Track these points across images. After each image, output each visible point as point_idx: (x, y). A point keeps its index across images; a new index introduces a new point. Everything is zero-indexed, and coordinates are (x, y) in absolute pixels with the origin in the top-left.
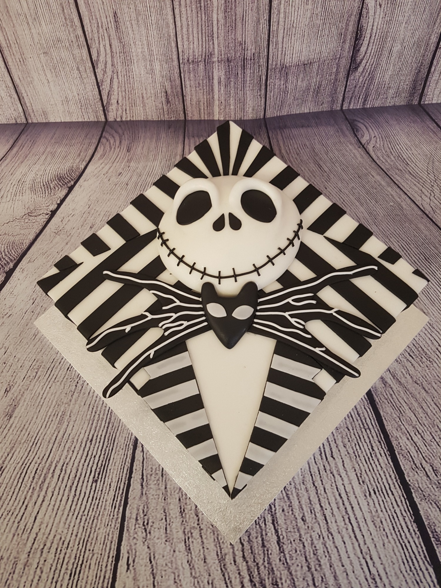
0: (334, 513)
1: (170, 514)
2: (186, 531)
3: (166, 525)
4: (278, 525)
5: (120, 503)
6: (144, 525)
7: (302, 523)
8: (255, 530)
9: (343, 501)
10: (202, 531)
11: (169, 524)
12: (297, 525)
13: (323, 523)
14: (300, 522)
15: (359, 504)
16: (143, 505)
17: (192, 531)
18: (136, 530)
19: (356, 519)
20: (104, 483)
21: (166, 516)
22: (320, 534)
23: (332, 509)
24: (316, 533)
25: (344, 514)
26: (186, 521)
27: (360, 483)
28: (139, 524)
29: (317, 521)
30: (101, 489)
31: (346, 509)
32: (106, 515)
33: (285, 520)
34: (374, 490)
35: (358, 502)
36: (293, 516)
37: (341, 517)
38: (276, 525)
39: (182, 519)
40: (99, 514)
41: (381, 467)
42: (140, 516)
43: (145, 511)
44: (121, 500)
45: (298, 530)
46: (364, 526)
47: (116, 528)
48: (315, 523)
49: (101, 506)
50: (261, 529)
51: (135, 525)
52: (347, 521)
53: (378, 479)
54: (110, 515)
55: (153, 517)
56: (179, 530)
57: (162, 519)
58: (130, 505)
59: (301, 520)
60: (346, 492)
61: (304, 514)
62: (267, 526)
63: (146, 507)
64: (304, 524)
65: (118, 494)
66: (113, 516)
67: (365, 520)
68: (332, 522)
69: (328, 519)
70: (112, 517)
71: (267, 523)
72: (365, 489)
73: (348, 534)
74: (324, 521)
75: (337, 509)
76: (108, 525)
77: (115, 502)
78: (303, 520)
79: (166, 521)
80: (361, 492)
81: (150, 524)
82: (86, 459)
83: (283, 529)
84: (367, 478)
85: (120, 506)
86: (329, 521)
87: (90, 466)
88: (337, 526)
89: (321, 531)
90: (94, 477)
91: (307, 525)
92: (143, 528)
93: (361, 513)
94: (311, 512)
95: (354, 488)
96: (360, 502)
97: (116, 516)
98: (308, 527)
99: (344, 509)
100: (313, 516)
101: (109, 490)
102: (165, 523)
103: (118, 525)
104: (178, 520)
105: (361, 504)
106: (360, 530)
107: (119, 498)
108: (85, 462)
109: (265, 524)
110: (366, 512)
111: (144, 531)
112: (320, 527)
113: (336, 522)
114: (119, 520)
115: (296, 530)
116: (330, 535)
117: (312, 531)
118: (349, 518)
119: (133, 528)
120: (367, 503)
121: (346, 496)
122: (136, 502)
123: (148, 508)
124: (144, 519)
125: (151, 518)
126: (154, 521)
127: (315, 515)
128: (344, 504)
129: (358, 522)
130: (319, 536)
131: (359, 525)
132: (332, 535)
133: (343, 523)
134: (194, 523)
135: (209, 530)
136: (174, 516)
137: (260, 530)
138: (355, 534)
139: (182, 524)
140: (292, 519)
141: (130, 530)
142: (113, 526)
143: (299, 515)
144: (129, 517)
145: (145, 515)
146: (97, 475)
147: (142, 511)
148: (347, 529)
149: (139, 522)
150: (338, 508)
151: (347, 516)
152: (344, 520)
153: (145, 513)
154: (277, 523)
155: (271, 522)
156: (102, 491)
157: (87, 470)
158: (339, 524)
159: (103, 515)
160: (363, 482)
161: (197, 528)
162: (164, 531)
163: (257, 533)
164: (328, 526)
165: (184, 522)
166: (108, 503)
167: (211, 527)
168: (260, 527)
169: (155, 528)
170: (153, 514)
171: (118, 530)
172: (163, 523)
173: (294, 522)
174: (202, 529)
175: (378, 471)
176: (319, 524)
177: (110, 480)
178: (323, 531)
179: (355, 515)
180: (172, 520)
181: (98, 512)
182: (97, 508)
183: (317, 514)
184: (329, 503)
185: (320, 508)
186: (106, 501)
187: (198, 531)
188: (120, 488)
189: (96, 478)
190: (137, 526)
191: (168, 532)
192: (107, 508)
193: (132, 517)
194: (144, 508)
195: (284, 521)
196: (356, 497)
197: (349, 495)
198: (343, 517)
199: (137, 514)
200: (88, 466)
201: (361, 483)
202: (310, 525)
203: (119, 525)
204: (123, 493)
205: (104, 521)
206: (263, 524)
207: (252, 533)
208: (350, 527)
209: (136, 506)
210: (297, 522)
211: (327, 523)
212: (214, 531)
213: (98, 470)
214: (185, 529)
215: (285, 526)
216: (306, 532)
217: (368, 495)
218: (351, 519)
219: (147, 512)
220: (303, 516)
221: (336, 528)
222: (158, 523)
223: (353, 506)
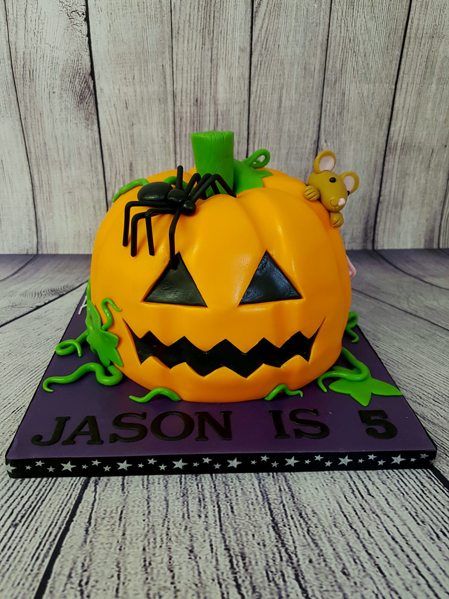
0: (392, 562)
1: (126, 569)
2: (151, 593)
3: (118, 584)
4: (306, 582)
5: (48, 552)
6: (80, 585)
7: (344, 577)
8: (268, 590)
9: (401, 547)
10: (179, 593)
11: (124, 583)
12: (336, 581)
13: (377, 577)
14: (341, 577)
15: (426, 550)
16: (84, 556)
17: (162, 593)
18: (66, 592)
19: (429, 569)
20: (27, 528)
21: (119, 571)
22: (376, 592)
23: (386, 557)
24: (369, 590)
25: (408, 563)
26: (152, 578)
27: (418, 524)
28: (72, 583)
29: (368, 575)
30: (20, 535)
31: (408, 556)
32: (19, 569)
33: (316, 574)
34: (441, 531)
35: (423, 547)
36: (327, 569)
37: (403, 567)
38: (302, 582)
39: (145, 576)
40: (8, 569)
41: (443, 505)
42: (76, 571)
43: (86, 565)
44: (50, 549)
45: (340, 588)
46: (444, 580)
47: (31, 589)
48: (364, 577)
49: (15, 558)
50: (278, 588)
51: (66, 584)
52: (415, 572)
53: (442, 518)
54: (26, 570)
55: (97, 573)
56: (140, 591)
57: (112, 576)
58: (63, 556)
59: (341, 574)
60: (402, 535)
61: (344, 564)
62: (288, 584)
63: (88, 559)
64: (348, 579)
65: (47, 541)
66: (32, 571)
67: (444, 571)
68: (391, 575)
69: (384, 571)
70: (29, 571)
71: (287, 579)
72: (429, 531)
73: (423, 591)
74: (379, 574)
75: (395, 557)
76: (19, 584)
77: (39, 551)
78: (344, 573)
79: (119, 578)
80: (424, 534)
81: (91, 583)
82: (8, 500)
83: (314, 588)
84: (426, 516)
85: (45, 556)
86: (386, 573)
87: (12, 507)
88: (402, 579)
89: (377, 588)
90: (14, 521)
91: (352, 581)
92: (79, 588)
93: (434, 562)
94: (356, 563)
95: (412, 530)
96: (426, 547)
97: (35, 571)
98: (355, 583)
99: (405, 557)
100: (360, 567)
101: (34, 536)
102: (117, 582)
103: (37, 585)
104: (139, 576)
105: (428, 550)
106: (441, 586)
107: (47, 546)
108: (6, 502)
109: (284, 581)
110: (440, 560)
111: (78, 594)
112: (374, 583)
113: (398, 574)
114: (40, 577)
115: (336, 588)
116: (393, 593)
117: (363, 589)
118: (417, 568)
119: (62, 588)
120: (437, 549)
121: (403, 540)
122: (74, 551)
123: (91, 560)
124: (82, 576)
125: (93, 574)
126: (99, 579)
127: (362, 566)
128: (403, 551)
129: (432, 574)
130: (377, 595)
131: (436, 578)
132: (397, 593)
133: (409, 576)
134: (165, 582)
135: (191, 592)
136: (133, 572)
137: (276, 590)
138: (433, 591)
139: (145, 583)
140: (327, 573)
141: (54, 592)
142: (27, 585)
143: (337, 567)
144: (58, 572)
145: (85, 571)
146: (19, 518)
147: (81, 565)
148: (419, 584)
149: (72, 580)
150: (396, 556)
151: (414, 566)
152: (410, 571)
153: (85, 568)
154: (303, 578)
155: (294, 577)
156: (21, 537)
157: (6, 511)
158: (403, 577)
159: (15, 569)
160: (423, 522)
161: (169, 589)
162: (114, 593)
163: (272, 594)
164: (386, 580)
165: (149, 581)
166: (27, 553)
167: (194, 587)
168: (276, 585)
169: (98, 590)
170: (98, 570)
171: (35, 592)
172: (113, 582)
173: (330, 577)
174: (178, 591)
175: (439, 509)
176: (371, 578)
177: (38, 524)
178: (381, 588)
179: (425, 565)
180: (129, 578)
181: (7, 566)
182: (8, 560)
183: (365, 565)
184: (380, 550)
185: (367, 557)
186: (24, 551)
187: (171, 592)
188: (51, 533)
189: (17, 521)
190: (69, 586)
191: (120, 595)
192: (24, 560)
193: (63, 572)
194: (85, 560)
195: (315, 576)
196: (419, 541)
197: (407, 538)
198: (407, 568)
199: (72, 569)
200: (9, 507)
201: (421, 523)
202: (358, 580)
203: (38, 584)
204: (54, 540)
205: (13, 579)
206: (281, 580)
207: (263, 594)
208: (422, 581)
209: (72, 557)
210: (335, 577)
211: (384, 576)
212: (198, 593)
213: (23, 512)
214: (149, 590)
215: (316, 583)
216: (353, 590)
217: (434, 537)
218: (420, 570)
219: (88, 567)
220: (343, 569)
221: (400, 583)
222: (104, 582)
223: (418, 552)
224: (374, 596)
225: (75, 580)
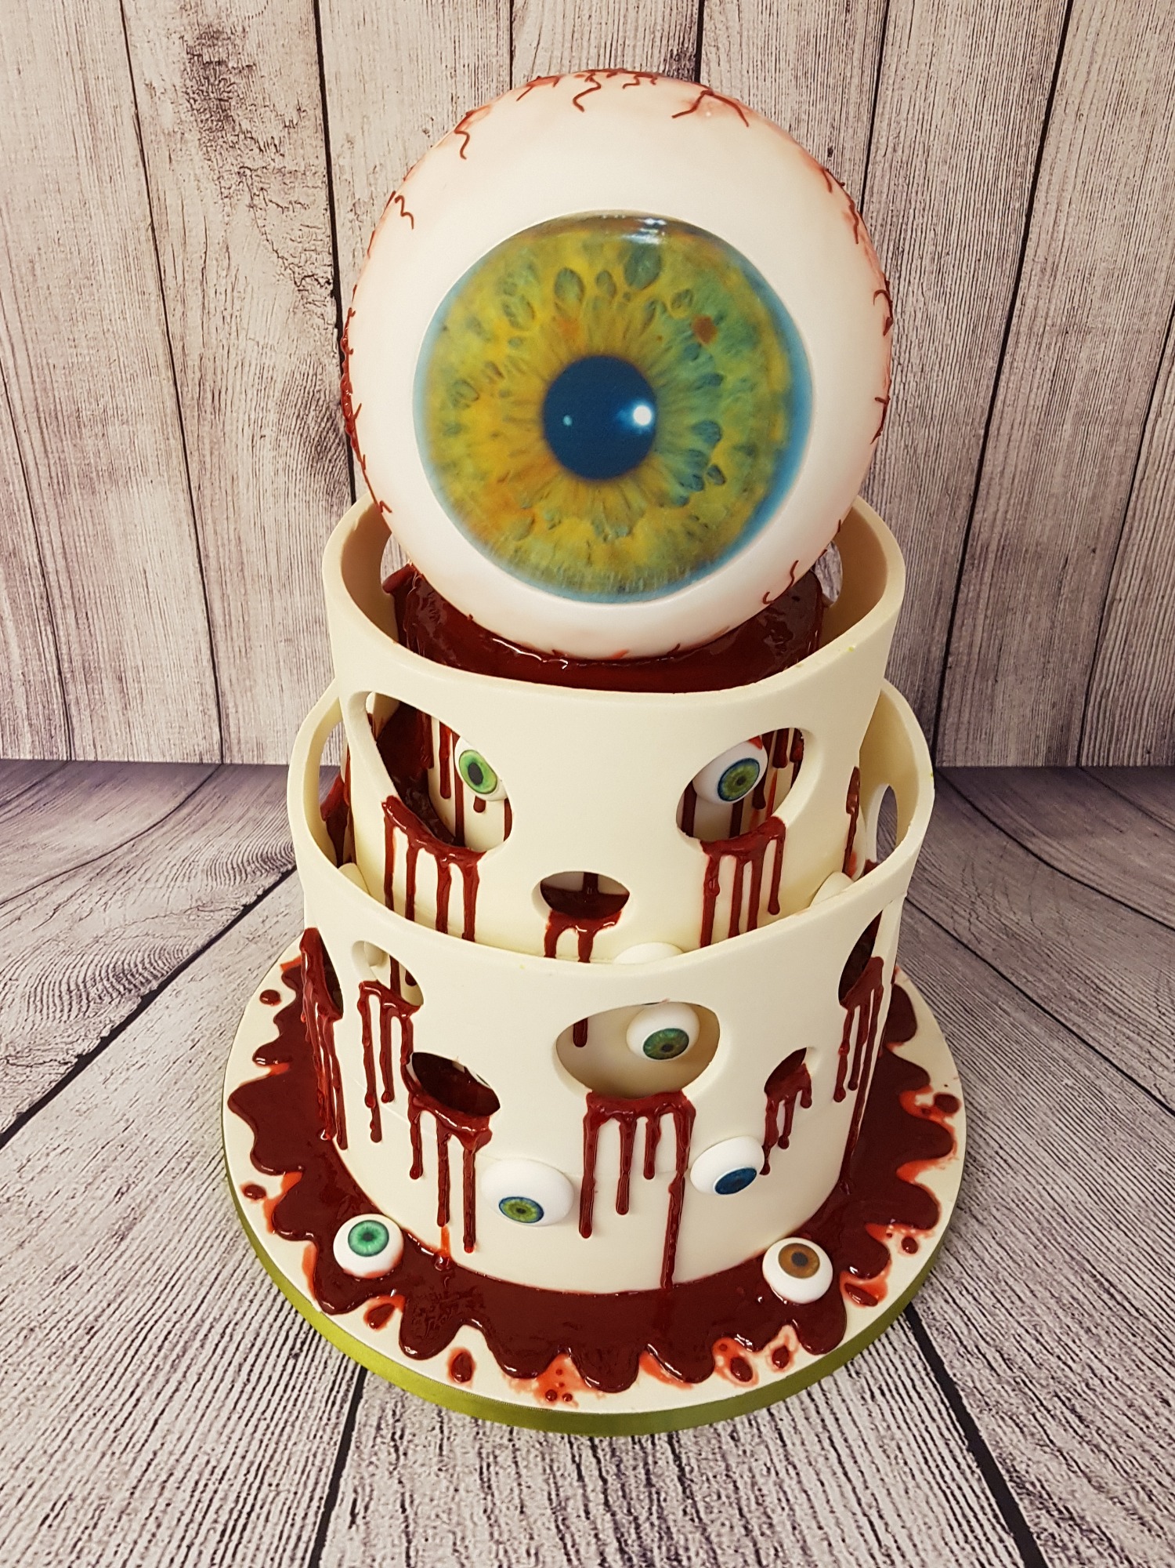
0: (799, 1427)
1: (450, 1420)
2: (484, 1451)
3: (442, 1440)
4: (680, 1446)
5: (346, 1395)
6: (393, 1439)
7: (732, 1443)
8: (631, 1454)
9: (817, 1406)
10: (518, 1453)
11: (449, 1438)
12: (720, 1448)
13: (775, 1445)
14: (728, 1443)
15: (850, 1414)
16: (393, 1401)
17: (497, 1452)
18: (376, 1448)
19: (846, 1440)
20: (312, 1360)
21: (442, 1422)
22: (769, 1464)
23: (793, 1420)
24: (761, 1462)
25: (821, 1430)
26: (484, 1434)
27: (850, 1375)
28: (382, 1436)
29: (763, 1441)
30: (305, 1370)
31: (823, 1420)
32: (312, 1417)
33: (695, 1437)
34: (880, 1388)
35: (848, 1409)
36: (712, 1430)
37: (813, 1435)
38: (676, 1445)
39: (475, 1429)
40: (297, 1417)
41: (895, 1349)
42: (387, 1421)
43: (398, 1413)
44: (347, 1390)
45: (723, 1457)
46: (862, 1455)
47: (332, 1443)
48: (758, 1444)
49: (304, 1402)
50: (645, 1453)
51: (375, 1438)
52: (826, 1443)
53: (887, 1370)
54: (321, 1418)
55: (413, 1424)
56: (469, 1449)
57: (434, 1429)
58: (366, 1402)
59: (729, 1438)
60: (822, 1390)
61: (734, 1426)
62: (658, 1448)
63: (400, 1405)
64: (736, 1446)
65: (342, 1379)
66: (329, 1419)
67: (865, 1444)
68: (794, 1444)
69: (785, 1438)
70: (325, 1421)
71: (656, 1441)
72: (862, 1387)
73: (830, 1467)
74: (778, 1441)
75: (805, 1422)
76: (315, 1436)
77: (334, 1393)
78: (733, 1438)
79: (442, 1432)
80: (854, 1391)
81: (407, 1437)
82: (277, 1316)
83: (690, 1454)
84: (864, 1365)
85: (344, 1401)
86: (788, 1442)
87: (285, 1328)
88: (807, 1451)
89: (771, 1460)
90: (292, 1349)
91: (741, 1448)
92: (392, 1444)
93: (856, 1430)
94: (751, 1424)
95: (839, 1383)
96: (852, 1410)
97: (333, 1420)
98: (745, 1452)
99: (819, 1421)
100: (755, 1430)
101: (323, 1373)
102: (440, 1436)
103: (338, 1438)
104: (467, 1430)
105: (854, 1414)
106: (856, 1462)
107: (344, 1387)
108: (275, 1320)
109: (653, 1444)
110: (865, 1428)
111: (392, 1450)
112: (770, 1453)
113: (803, 1444)
114: (341, 1428)
115: (718, 1457)
116: (790, 1468)
117: (752, 1460)
118: (830, 1438)
119: (371, 1443)
120: (867, 1412)
121: (823, 1398)
122: (380, 1395)
123: (403, 1406)
124: (394, 1427)
125: (409, 1425)
126: (417, 1432)
127: (758, 1429)
128: (818, 1413)
129: (849, 1447)
130: (769, 1469)
131: (852, 1452)
132: (795, 1467)
133: (818, 1447)
134: (501, 1438)
135: (534, 1452)
136: (459, 1424)
137: (641, 1454)
138: (843, 1468)
139: (475, 1438)
140: (710, 1436)
141: (362, 1447)
142: (326, 1438)
143: (724, 1429)
144: (363, 1422)
145: (398, 1420)
146: (298, 1345)
147: (391, 1413)
148: (827, 1459)
149: (383, 1432)
150: (807, 1419)
151: (827, 1435)
152: (820, 1441)
153: (397, 1417)
154: (678, 1442)
155: (666, 1439)
156: (306, 1374)
157: (278, 1334)
158: (808, 1448)
159: (306, 1417)
160: (857, 1373)
161: (507, 1448)
162: (437, 1450)
163: (635, 1459)
164: (786, 1451)
165: (480, 1436)
166: (318, 1396)
167: (538, 1446)
168: (642, 1448)
169: (416, 1446)
170: (414, 1419)
171: (337, 1447)
172: (436, 1436)
173: (714, 1441)
174: (518, 1450)
175: (887, 1354)
176: (767, 1447)
177: (326, 1355)
178: (776, 1460)
179: (843, 1434)
180: (454, 1431)
181: (295, 1413)
182: (294, 1405)
183: (762, 1428)
184: (788, 1409)
185: (768, 1418)
186: (314, 1393)
187: (509, 1452)
188: (346, 1368)
189: (296, 1350)
190: (379, 1440)
191: (444, 1453)
192: (316, 1404)
193: (369, 1422)
194: (396, 1406)
195: (693, 1439)
196: (844, 1401)
197: (829, 1396)
198: (817, 1436)
199: (380, 1418)
200: (281, 1327)
201: (854, 1375)
202: (748, 1448)
203: (340, 1438)
204: (352, 1378)
205: (307, 1430)
206: (649, 1442)
207: (625, 1459)
208: (833, 1455)
209: (379, 1402)
210: (720, 1442)
211: (785, 1445)
212: (543, 1454)
213: (302, 1335)
214: (481, 1448)
215: (695, 1449)
216: (740, 1460)
217: (868, 1396)
218: (834, 1440)
219: (401, 1415)
220: (733, 1431)
221: (803, 1455)
222: (423, 1437)
223: (838, 1416)
224: (765, 1469)
225: (386, 1432)
